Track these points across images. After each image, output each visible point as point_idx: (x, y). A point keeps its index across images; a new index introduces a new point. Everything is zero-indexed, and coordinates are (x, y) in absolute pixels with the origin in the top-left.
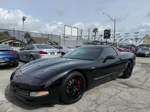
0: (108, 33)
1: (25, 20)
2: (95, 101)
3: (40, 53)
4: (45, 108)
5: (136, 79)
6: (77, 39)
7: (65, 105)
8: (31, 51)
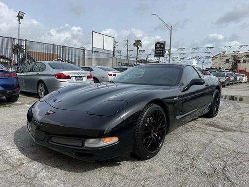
0: (161, 48)
1: (22, 18)
2: (185, 153)
3: (58, 78)
4: (107, 168)
5: (227, 118)
6: (112, 56)
7: (139, 162)
8: (40, 73)
